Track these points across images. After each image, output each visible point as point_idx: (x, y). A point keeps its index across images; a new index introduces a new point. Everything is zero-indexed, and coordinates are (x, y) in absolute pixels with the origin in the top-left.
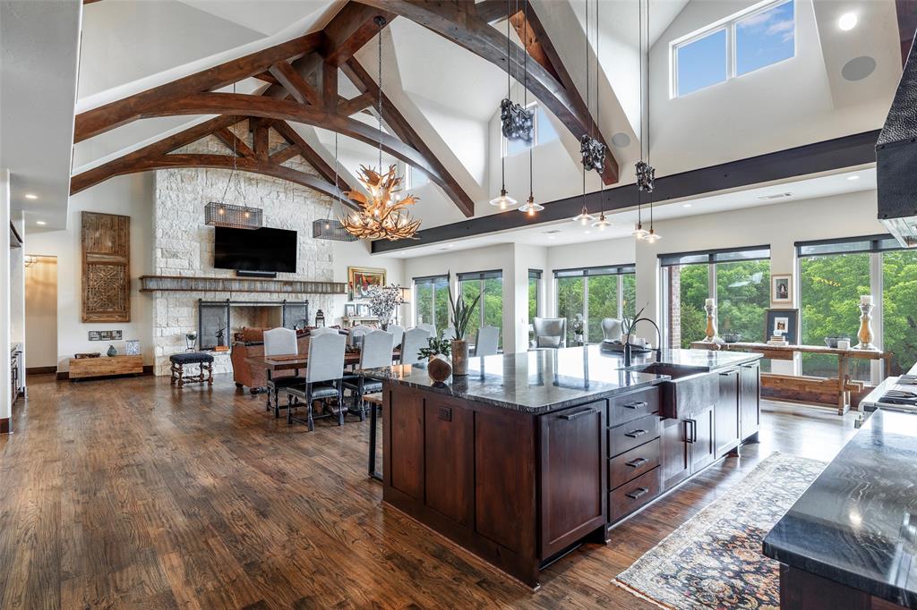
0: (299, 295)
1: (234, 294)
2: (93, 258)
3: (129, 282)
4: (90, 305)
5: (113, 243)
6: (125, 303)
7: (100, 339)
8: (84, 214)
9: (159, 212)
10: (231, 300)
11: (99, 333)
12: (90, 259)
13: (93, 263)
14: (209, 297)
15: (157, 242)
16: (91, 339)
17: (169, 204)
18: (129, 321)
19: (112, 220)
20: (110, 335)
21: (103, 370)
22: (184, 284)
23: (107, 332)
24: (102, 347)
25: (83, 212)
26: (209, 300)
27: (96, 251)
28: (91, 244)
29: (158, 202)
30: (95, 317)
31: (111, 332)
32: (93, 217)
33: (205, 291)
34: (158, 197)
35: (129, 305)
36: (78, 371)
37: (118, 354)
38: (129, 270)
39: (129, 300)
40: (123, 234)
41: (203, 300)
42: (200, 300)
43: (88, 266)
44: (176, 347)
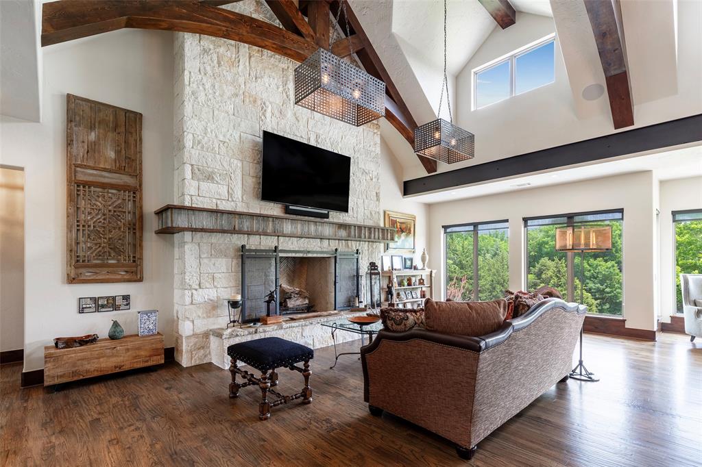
1: (281, 239)
2: (86, 174)
3: (141, 217)
4: (81, 254)
5: (118, 152)
6: (135, 252)
7: (97, 310)
8: (71, 99)
9: (188, 108)
10: (280, 248)
11: (95, 300)
12: (81, 177)
13: (86, 184)
14: (254, 243)
15: (187, 154)
16: (81, 311)
17: (202, 98)
18: (141, 280)
19: (116, 116)
20: (112, 304)
21: (103, 365)
22: (224, 222)
23: (108, 298)
24: (100, 324)
25: (69, 96)
26: (254, 248)
27: (91, 164)
28: (82, 152)
29: (188, 90)
30: (87, 274)
31: (114, 298)
32: (86, 108)
33: (249, 234)
34: (187, 82)
35: (141, 254)
36: (59, 371)
37: (125, 334)
38: (141, 199)
39: (141, 246)
40: (132, 141)
41: (247, 247)
42: (243, 247)
43: (77, 188)
44: (211, 320)
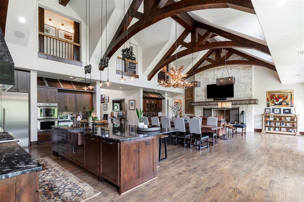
0: (236, 105)
4: (186, 110)
5: (190, 95)
10: (212, 108)
13: (186, 100)
15: (195, 93)
18: (193, 113)
19: (190, 89)
26: (207, 108)
27: (187, 97)
32: (187, 90)
33: (205, 105)
39: (193, 108)
40: (192, 92)
41: (205, 108)
42: (204, 108)
